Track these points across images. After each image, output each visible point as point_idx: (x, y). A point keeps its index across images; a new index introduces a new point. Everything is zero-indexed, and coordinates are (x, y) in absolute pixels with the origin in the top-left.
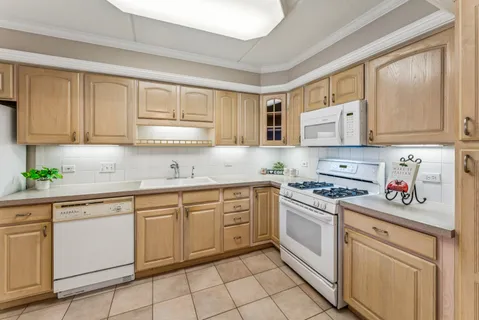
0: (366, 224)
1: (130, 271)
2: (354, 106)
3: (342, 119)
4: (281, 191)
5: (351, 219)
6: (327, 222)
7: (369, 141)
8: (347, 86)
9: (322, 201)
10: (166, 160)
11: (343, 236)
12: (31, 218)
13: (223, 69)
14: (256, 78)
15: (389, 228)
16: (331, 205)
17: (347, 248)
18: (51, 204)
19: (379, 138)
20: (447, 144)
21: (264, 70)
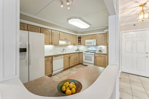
0: (98, 55)
1: (63, 69)
2: (95, 40)
3: (93, 42)
4: (84, 53)
5: (96, 55)
6: (93, 56)
7: (97, 45)
8: (94, 37)
9: (92, 53)
10: (62, 48)
11: (95, 58)
12: (49, 59)
13: (70, 29)
14: (76, 32)
15: (101, 55)
16: (93, 54)
17: (95, 59)
18: (52, 57)
19: (98, 45)
20: (104, 45)
21: (78, 31)
